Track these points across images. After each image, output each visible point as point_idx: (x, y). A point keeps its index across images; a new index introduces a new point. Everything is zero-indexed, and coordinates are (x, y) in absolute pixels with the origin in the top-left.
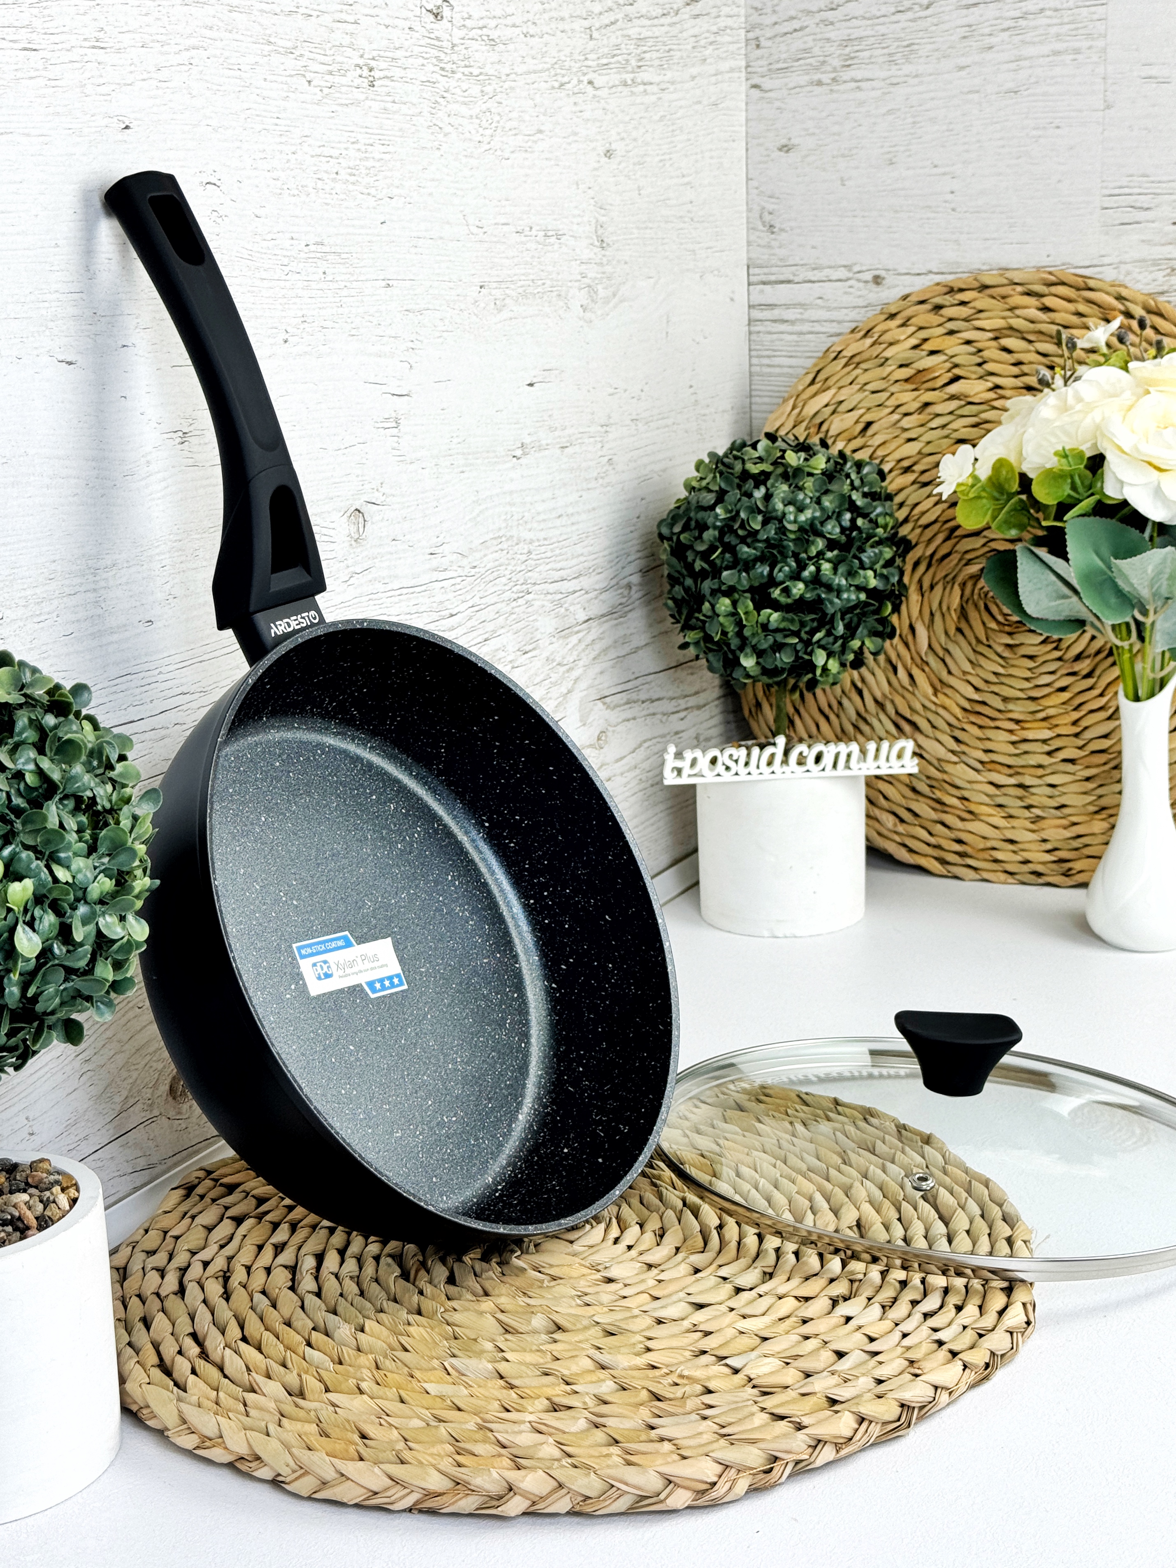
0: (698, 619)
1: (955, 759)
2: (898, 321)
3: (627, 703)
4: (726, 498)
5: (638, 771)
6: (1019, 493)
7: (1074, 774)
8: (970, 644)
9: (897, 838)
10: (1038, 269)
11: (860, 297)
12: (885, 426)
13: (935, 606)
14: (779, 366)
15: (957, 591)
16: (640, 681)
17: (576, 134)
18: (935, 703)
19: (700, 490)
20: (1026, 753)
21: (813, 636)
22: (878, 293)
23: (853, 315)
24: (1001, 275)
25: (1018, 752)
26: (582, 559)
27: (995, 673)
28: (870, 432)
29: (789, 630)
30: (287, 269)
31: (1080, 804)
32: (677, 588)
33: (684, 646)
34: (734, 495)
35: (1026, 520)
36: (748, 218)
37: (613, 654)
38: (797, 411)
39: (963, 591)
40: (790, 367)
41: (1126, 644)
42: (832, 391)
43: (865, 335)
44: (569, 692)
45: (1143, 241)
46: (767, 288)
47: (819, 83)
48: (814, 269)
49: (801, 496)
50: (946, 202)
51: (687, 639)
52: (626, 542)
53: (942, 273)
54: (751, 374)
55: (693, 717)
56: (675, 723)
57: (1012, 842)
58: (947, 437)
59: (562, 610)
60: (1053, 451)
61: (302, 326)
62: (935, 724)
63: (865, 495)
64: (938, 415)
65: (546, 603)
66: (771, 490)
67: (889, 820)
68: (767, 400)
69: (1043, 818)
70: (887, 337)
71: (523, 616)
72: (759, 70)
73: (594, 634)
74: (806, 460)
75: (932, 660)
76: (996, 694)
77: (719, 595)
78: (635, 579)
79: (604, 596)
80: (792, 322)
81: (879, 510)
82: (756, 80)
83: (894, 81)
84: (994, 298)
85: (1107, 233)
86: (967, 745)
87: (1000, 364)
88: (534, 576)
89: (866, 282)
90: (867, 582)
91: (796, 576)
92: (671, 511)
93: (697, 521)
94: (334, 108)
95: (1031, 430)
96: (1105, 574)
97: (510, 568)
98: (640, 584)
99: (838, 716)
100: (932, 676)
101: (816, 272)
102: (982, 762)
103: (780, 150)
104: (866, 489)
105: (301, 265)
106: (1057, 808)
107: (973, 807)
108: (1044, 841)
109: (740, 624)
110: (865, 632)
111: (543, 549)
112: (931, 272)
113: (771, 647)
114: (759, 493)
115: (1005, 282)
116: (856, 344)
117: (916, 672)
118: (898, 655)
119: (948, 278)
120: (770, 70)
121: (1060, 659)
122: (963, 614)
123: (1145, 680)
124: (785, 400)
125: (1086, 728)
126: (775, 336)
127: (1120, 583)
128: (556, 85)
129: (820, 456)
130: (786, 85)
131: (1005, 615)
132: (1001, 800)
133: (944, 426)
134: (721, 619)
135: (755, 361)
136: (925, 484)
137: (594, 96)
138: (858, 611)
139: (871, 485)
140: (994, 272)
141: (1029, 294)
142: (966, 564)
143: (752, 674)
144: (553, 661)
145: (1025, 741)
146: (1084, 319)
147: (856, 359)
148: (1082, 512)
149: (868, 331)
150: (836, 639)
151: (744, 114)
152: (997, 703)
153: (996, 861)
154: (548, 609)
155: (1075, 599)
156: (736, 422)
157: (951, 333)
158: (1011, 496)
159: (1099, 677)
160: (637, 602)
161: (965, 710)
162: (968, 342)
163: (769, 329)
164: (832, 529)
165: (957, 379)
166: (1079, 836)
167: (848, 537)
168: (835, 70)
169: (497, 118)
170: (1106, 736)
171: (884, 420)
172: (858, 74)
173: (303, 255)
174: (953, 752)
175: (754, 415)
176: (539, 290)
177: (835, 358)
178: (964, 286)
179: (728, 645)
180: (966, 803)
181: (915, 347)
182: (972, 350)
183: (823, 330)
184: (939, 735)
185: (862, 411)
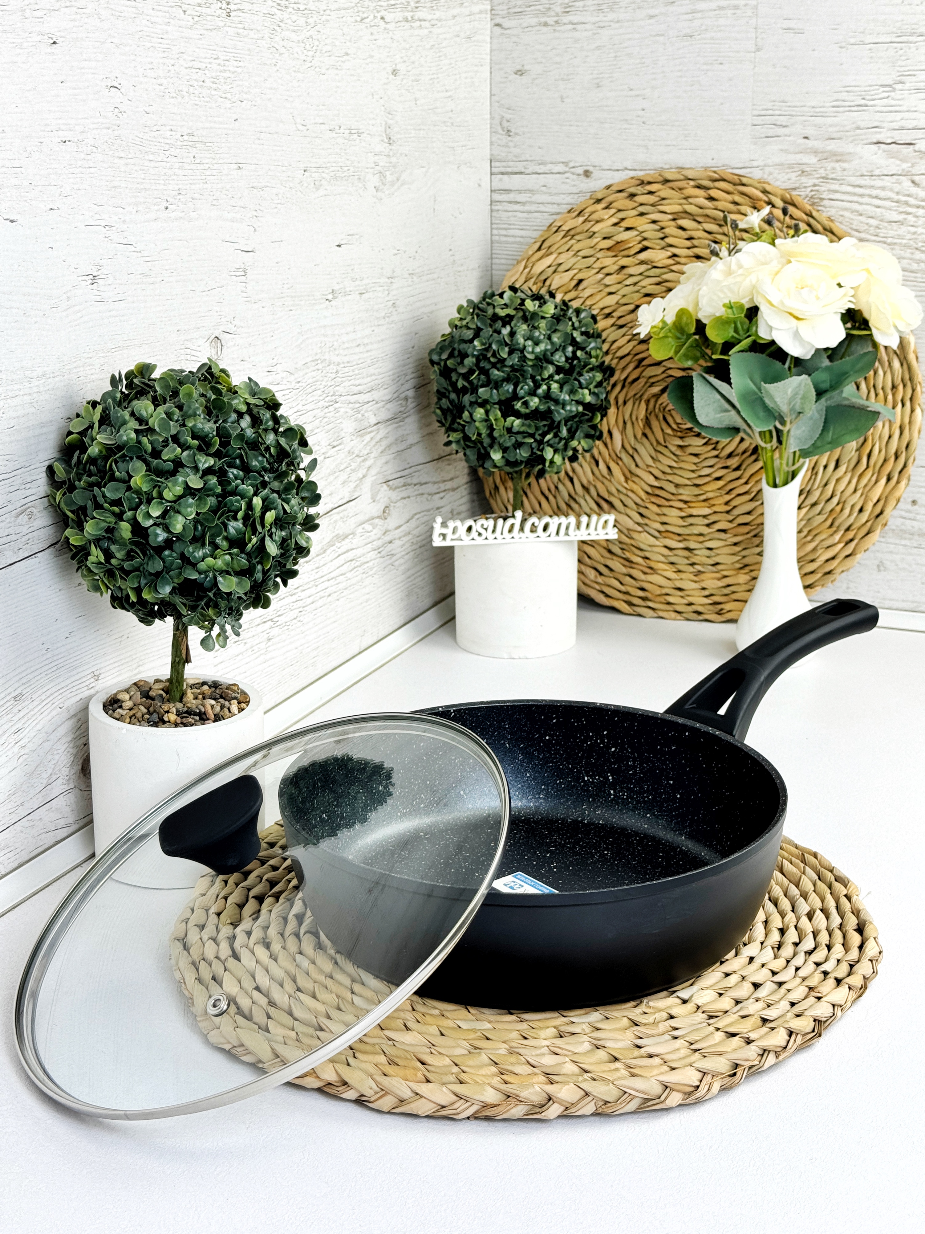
0: (459, 424)
1: (640, 529)
2: (603, 205)
3: (404, 486)
4: (481, 334)
5: (410, 536)
6: (695, 334)
7: (725, 540)
8: (652, 444)
9: (597, 587)
10: (706, 169)
11: (574, 186)
12: (593, 282)
13: (627, 417)
14: (513, 236)
15: (643, 405)
16: (413, 469)
17: (372, 57)
18: (626, 488)
19: (461, 327)
20: (691, 525)
21: (544, 437)
22: (587, 183)
23: (569, 199)
24: (679, 173)
25: (685, 524)
26: (374, 377)
27: (670, 467)
28: (581, 287)
29: (527, 433)
30: (167, 153)
31: (729, 562)
32: (444, 400)
33: (448, 443)
34: (487, 331)
35: (698, 354)
36: (491, 124)
37: (394, 449)
38: (527, 270)
39: (647, 405)
40: (522, 237)
41: (768, 446)
42: (554, 256)
43: (579, 215)
44: (364, 477)
45: (781, 150)
46: (506, 177)
47: (546, 24)
48: (540, 164)
49: (537, 334)
50: (638, 116)
51: (450, 438)
52: (404, 366)
53: (635, 170)
54: (492, 242)
55: (449, 496)
56: (437, 501)
57: (680, 589)
58: (637, 292)
59: (360, 415)
60: (721, 304)
61: (178, 197)
62: (626, 503)
63: (582, 334)
64: (631, 275)
65: (348, 410)
66: (515, 329)
67: (592, 574)
68: (503, 261)
69: (703, 572)
70: (595, 217)
71: (333, 419)
72: (500, 13)
73: (382, 433)
74: (540, 307)
75: (624, 456)
76: (671, 482)
77: (476, 406)
78: (411, 393)
79: (388, 406)
80: (524, 204)
81: (593, 345)
82: (498, 20)
83: (602, 24)
84: (673, 189)
85: (755, 144)
86: (649, 519)
87: (677, 239)
88: (340, 390)
89: (579, 175)
90: (584, 398)
91: (533, 393)
92: (439, 343)
93: (459, 351)
94: (202, 32)
95: (704, 288)
96: (757, 394)
97: (324, 383)
98: (414, 397)
99: (555, 497)
100: (624, 468)
101: (542, 166)
102: (659, 532)
103: (516, 74)
104: (583, 329)
105: (178, 150)
106: (713, 565)
107: (652, 564)
108: (704, 589)
109: (491, 428)
110: (582, 435)
111: (346, 370)
112: (626, 169)
113: (513, 445)
114: (506, 331)
115: (682, 177)
116: (572, 221)
117: (612, 465)
118: (600, 453)
119: (640, 174)
120: (509, 13)
121: (717, 456)
122: (647, 422)
123: (782, 473)
124: (519, 262)
125: (735, 507)
126: (510, 214)
127: (767, 401)
128: (359, 19)
129: (549, 303)
130: (521, 24)
131: (678, 424)
132: (673, 559)
133: (635, 284)
134: (477, 424)
135: (495, 232)
136: (621, 327)
137: (385, 29)
138: (577, 419)
139: (586, 325)
140: (673, 170)
141: (699, 187)
142: (650, 386)
143: (498, 465)
144: (353, 453)
145: (691, 516)
146: (739, 207)
147: (572, 233)
148: (742, 349)
149: (581, 212)
150: (561, 439)
151: (489, 45)
152: (671, 488)
153: (669, 603)
154: (349, 415)
155: (733, 412)
156: (482, 277)
157: (642, 214)
158: (689, 336)
159: (745, 470)
160: (412, 411)
161: (647, 493)
162: (654, 222)
163: (506, 208)
164: (559, 358)
165: (645, 249)
166: (729, 586)
167: (571, 364)
168: (557, 15)
169: (316, 43)
170: (749, 513)
171: (591, 278)
172: (575, 19)
173: (179, 143)
174: (638, 524)
175: (494, 272)
176: (345, 174)
177: (556, 231)
178: (651, 180)
179: (482, 443)
180: (647, 561)
181: (615, 224)
182: (657, 227)
183: (547, 210)
184: (629, 512)
185: (575, 271)
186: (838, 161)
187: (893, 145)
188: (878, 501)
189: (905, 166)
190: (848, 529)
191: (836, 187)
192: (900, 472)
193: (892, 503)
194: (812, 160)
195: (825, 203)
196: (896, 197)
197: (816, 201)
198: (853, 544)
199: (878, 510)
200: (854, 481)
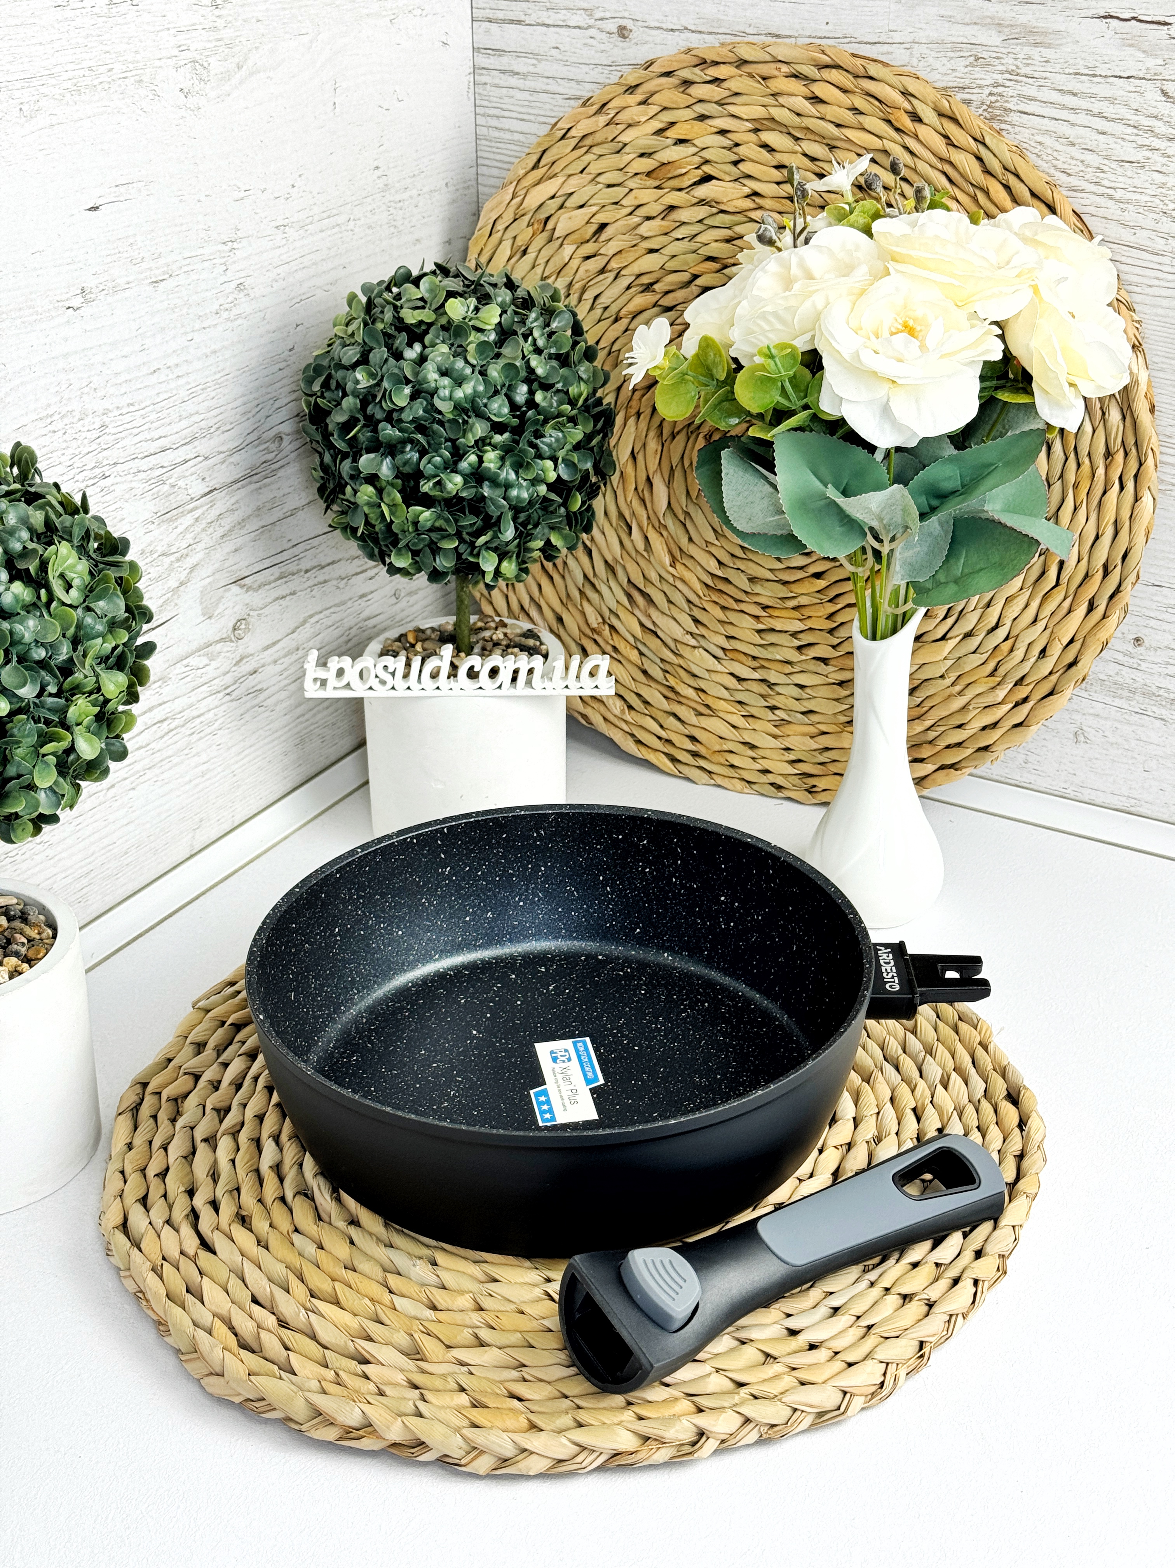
0: (342, 502)
1: (693, 642)
2: (638, 97)
4: (370, 357)
7: (825, 676)
11: (603, 51)
12: (622, 230)
14: (509, 130)
16: (301, 547)
18: (673, 575)
19: (343, 340)
20: (772, 644)
22: (623, 49)
23: (595, 74)
25: (763, 642)
28: (604, 236)
29: (447, 531)
31: (830, 713)
34: (380, 353)
37: (253, 525)
38: (517, 200)
40: (522, 133)
42: (560, 179)
43: (599, 111)
44: (182, 584)
46: (494, 27)
48: (549, 9)
49: (461, 363)
51: (333, 524)
54: (477, 138)
57: (751, 746)
58: (694, 252)
59: (166, 487)
62: (672, 599)
63: (551, 359)
64: (684, 223)
65: (134, 484)
66: (427, 351)
68: (495, 172)
69: (788, 723)
70: (624, 117)
73: (220, 507)
74: (477, 309)
76: (743, 572)
77: (361, 480)
78: (289, 427)
79: (236, 458)
80: (524, 76)
84: (753, 77)
86: (708, 628)
87: (759, 165)
88: (114, 455)
89: (610, 33)
90: (546, 473)
91: (452, 466)
93: (337, 381)
100: (671, 542)
101: (551, 13)
102: (723, 649)
104: (553, 351)
106: (803, 713)
107: (710, 701)
110: (549, 529)
113: (428, 546)
114: (412, 353)
115: (768, 58)
116: (587, 121)
117: (652, 535)
124: (504, 186)
125: (842, 624)
126: (504, 91)
129: (496, 303)
132: (740, 697)
133: (692, 238)
134: (365, 509)
135: (481, 120)
136: (668, 309)
138: (535, 508)
139: (561, 343)
141: (796, 77)
145: (772, 630)
146: (861, 118)
148: (795, 426)
149: (604, 105)
152: (742, 581)
153: (733, 767)
154: (139, 492)
157: (702, 118)
158: (716, 386)
161: (707, 585)
162: (723, 132)
163: (496, 81)
164: (499, 408)
165: (707, 178)
166: (827, 749)
167: (522, 417)
171: (620, 223)
174: (690, 633)
176: (103, 78)
177: (563, 137)
178: (718, 58)
180: (702, 694)
181: (660, 132)
182: (728, 143)
183: (561, 90)
184: (675, 612)
185: (594, 209)
186: (1036, 44)
187: (1133, 22)
188: (1072, 641)
189: (1151, 63)
190: (1019, 682)
191: (1032, 92)
192: (1112, 597)
193: (1094, 647)
194: (994, 39)
195: (1014, 118)
196: (1134, 119)
197: (998, 112)
198: (1027, 707)
199: (1069, 657)
200: (1035, 605)
